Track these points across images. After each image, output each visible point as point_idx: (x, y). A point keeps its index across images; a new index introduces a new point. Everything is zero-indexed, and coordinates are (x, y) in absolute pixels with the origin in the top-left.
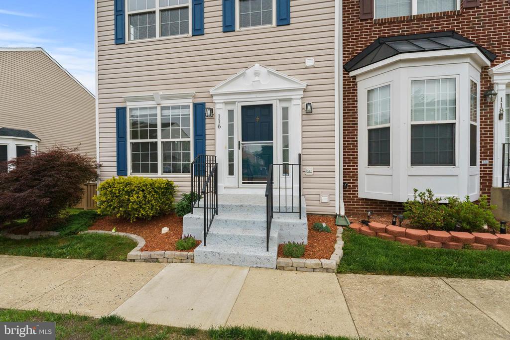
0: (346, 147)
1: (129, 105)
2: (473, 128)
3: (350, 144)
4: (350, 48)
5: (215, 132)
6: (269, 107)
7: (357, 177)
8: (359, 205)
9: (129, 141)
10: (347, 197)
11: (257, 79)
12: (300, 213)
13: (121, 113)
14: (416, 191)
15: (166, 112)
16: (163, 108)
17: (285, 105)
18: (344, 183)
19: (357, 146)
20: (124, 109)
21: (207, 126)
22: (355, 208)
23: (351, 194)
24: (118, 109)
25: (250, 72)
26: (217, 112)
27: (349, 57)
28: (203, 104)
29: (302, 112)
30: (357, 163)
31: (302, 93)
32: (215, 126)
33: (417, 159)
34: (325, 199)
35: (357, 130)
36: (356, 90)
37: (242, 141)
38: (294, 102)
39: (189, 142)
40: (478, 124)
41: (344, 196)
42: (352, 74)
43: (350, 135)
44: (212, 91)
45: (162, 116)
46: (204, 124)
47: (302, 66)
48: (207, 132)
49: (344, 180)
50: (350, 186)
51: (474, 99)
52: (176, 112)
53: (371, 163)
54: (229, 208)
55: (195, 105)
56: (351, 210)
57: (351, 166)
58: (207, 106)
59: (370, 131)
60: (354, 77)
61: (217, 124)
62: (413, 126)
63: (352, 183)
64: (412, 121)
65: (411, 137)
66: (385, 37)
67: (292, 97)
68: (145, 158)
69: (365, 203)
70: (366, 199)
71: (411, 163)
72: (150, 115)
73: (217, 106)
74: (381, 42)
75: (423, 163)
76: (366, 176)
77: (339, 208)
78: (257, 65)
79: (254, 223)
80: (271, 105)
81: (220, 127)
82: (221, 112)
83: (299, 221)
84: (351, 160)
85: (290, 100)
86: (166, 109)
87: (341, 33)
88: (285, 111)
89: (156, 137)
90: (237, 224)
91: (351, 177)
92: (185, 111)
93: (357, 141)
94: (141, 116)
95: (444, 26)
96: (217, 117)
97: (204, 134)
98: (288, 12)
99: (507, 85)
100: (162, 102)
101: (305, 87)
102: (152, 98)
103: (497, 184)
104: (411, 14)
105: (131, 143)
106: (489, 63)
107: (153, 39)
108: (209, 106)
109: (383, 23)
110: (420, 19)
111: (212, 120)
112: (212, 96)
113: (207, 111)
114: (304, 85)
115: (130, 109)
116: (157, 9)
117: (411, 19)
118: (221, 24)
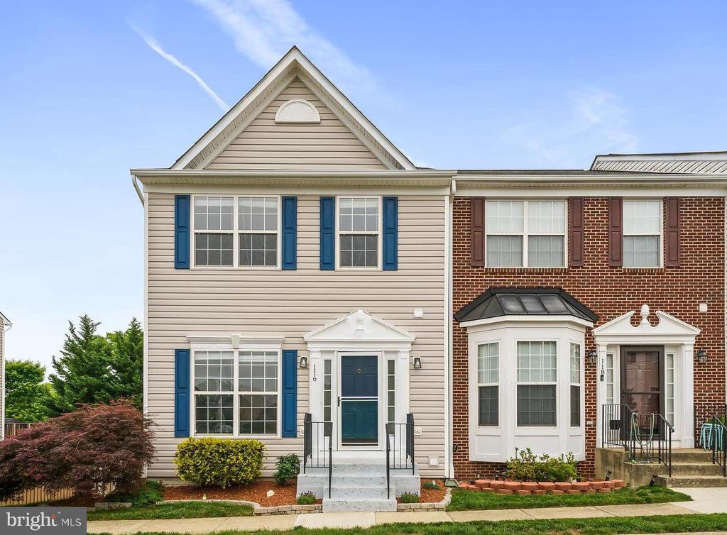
0: (457, 405)
1: (194, 347)
2: (575, 389)
3: (461, 401)
4: (461, 296)
5: (309, 385)
6: (374, 360)
7: (468, 439)
8: (470, 469)
9: (193, 392)
10: (457, 460)
11: (360, 327)
12: (413, 469)
13: (182, 357)
14: (517, 449)
15: (245, 358)
16: (241, 354)
17: (391, 357)
18: (454, 445)
19: (467, 404)
20: (188, 351)
21: (299, 378)
22: (466, 473)
23: (462, 457)
24: (178, 352)
25: (351, 318)
26: (312, 363)
27: (460, 305)
28: (295, 352)
29: (410, 366)
30: (467, 423)
31: (410, 346)
32: (309, 378)
33: (523, 420)
34: (434, 462)
35: (468, 386)
36: (467, 342)
37: (342, 396)
38: (402, 355)
39: (276, 396)
40: (582, 385)
41: (454, 460)
42: (463, 325)
43: (460, 392)
44: (307, 337)
45: (240, 363)
46: (295, 376)
47: (410, 316)
48: (299, 384)
49: (454, 442)
50: (460, 448)
52: (258, 359)
53: (481, 422)
54: (343, 468)
55: (284, 352)
56: (462, 476)
57: (461, 426)
58: (299, 353)
59: (480, 388)
60: (465, 329)
61: (312, 376)
62: (519, 386)
63: (462, 445)
64: (518, 381)
65: (518, 397)
66: (496, 288)
67: (400, 350)
69: (476, 466)
70: (478, 463)
71: (518, 424)
72: (224, 361)
73: (312, 355)
74: (491, 293)
75: (528, 423)
76: (476, 437)
77: (448, 471)
78: (360, 311)
79: (371, 479)
80: (376, 357)
81: (315, 379)
82: (316, 362)
83: (412, 476)
84: (462, 420)
85: (396, 352)
86: (244, 355)
87: (451, 279)
88: (391, 364)
89: (231, 389)
90: (353, 481)
91: (462, 439)
92: (271, 359)
93: (467, 398)
94: (211, 361)
95: (552, 282)
96: (312, 368)
97: (295, 388)
98: (396, 257)
99: (609, 346)
100: (240, 346)
101: (413, 340)
102: (229, 341)
103: (599, 445)
104: (522, 264)
105: (196, 396)
106: (591, 325)
107: (230, 268)
108: (301, 354)
109: (494, 272)
110: (530, 272)
111: (304, 372)
112: (306, 343)
113: (299, 359)
114: (412, 338)
115: (196, 352)
116: (236, 231)
117: (521, 272)
118: (318, 260)
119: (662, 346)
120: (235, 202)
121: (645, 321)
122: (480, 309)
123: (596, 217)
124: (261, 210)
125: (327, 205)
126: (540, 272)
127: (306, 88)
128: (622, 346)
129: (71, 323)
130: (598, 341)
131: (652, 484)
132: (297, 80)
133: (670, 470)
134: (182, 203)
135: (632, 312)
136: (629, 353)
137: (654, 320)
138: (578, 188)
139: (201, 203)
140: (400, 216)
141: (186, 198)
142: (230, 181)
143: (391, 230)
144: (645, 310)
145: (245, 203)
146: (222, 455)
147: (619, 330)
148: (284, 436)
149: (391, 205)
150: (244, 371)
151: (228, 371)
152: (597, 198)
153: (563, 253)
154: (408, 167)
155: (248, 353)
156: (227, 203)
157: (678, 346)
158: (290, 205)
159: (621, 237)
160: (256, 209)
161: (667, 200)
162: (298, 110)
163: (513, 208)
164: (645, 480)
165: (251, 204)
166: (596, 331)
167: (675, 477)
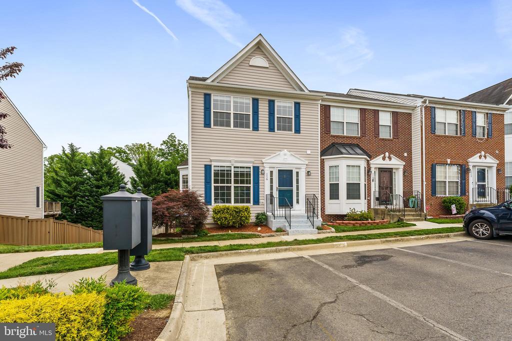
1: (213, 164)
2: (365, 184)
5: (264, 182)
6: (291, 171)
7: (326, 205)
8: (325, 217)
9: (213, 185)
11: (286, 157)
13: (208, 168)
15: (236, 170)
16: (235, 167)
17: (298, 170)
18: (321, 208)
19: (324, 191)
21: (260, 179)
22: (324, 219)
24: (206, 166)
25: (282, 153)
26: (265, 172)
27: (322, 149)
28: (258, 167)
29: (306, 174)
30: (324, 198)
31: (306, 166)
33: (349, 197)
35: (325, 183)
36: (325, 165)
37: (278, 187)
38: (302, 170)
39: (250, 187)
40: (366, 183)
42: (322, 158)
43: (322, 186)
44: (264, 161)
45: (234, 171)
46: (258, 177)
47: (305, 153)
48: (260, 182)
51: (365, 173)
52: (242, 170)
53: (331, 198)
55: (254, 167)
59: (330, 184)
61: (265, 178)
62: (347, 184)
64: (347, 181)
65: (347, 187)
66: (335, 143)
67: (302, 168)
68: (223, 194)
70: (329, 215)
72: (227, 171)
73: (266, 169)
74: (333, 145)
76: (329, 204)
78: (285, 150)
81: (267, 179)
82: (267, 172)
85: (300, 168)
88: (297, 173)
89: (231, 183)
90: (295, 222)
92: (248, 170)
93: (324, 188)
94: (221, 171)
95: (355, 142)
96: (265, 175)
97: (258, 183)
98: (300, 128)
99: (375, 168)
100: (235, 164)
101: (307, 163)
102: (230, 161)
103: (372, 207)
104: (343, 133)
105: (214, 186)
106: (369, 159)
107: (229, 128)
108: (261, 168)
109: (334, 136)
110: (347, 137)
111: (263, 176)
112: (263, 163)
113: (260, 171)
114: (307, 162)
115: (214, 166)
116: (232, 112)
117: (344, 137)
118: (268, 127)
119: (392, 169)
120: (232, 99)
121: (387, 159)
122: (330, 151)
123: (370, 116)
124: (243, 103)
125: (271, 103)
126: (351, 138)
127: (262, 52)
128: (379, 168)
129: (63, 147)
130: (371, 166)
131: (398, 221)
132: (258, 48)
133: (404, 215)
134: (207, 97)
135: (383, 155)
136: (382, 170)
137: (390, 158)
138: (366, 105)
139: (216, 98)
140: (301, 111)
141: (209, 95)
142: (238, 90)
143: (298, 116)
144: (387, 154)
145: (236, 100)
146: (237, 212)
147: (378, 162)
148: (254, 204)
149: (297, 106)
150: (236, 175)
151: (229, 175)
152: (370, 110)
153: (358, 130)
154: (306, 91)
155: (238, 167)
156: (228, 99)
157: (397, 169)
158: (256, 102)
159: (379, 125)
160: (241, 103)
161: (393, 113)
162: (258, 61)
163: (340, 110)
164: (396, 219)
165: (239, 100)
166: (371, 162)
167: (406, 218)
